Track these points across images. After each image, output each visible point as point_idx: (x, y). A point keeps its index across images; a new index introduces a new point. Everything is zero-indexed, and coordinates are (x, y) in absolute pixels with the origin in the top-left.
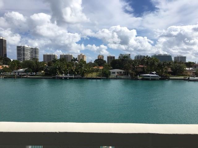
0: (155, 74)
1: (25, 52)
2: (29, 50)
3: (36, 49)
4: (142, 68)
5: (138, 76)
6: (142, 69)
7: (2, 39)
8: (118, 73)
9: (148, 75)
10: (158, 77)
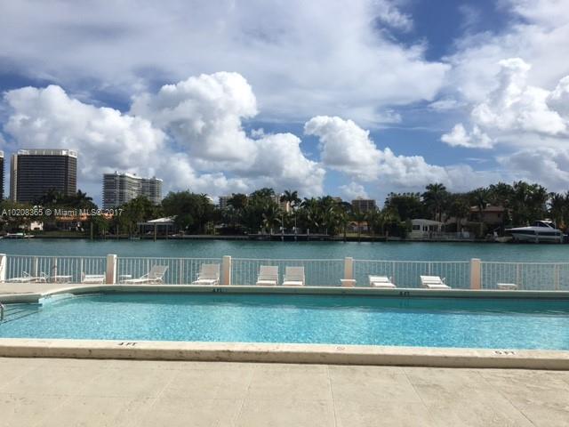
0: (550, 224)
1: (126, 191)
2: (134, 185)
3: (153, 182)
4: (499, 213)
5: (496, 234)
6: (499, 216)
7: (67, 157)
8: (425, 228)
9: (529, 228)
10: (558, 234)
